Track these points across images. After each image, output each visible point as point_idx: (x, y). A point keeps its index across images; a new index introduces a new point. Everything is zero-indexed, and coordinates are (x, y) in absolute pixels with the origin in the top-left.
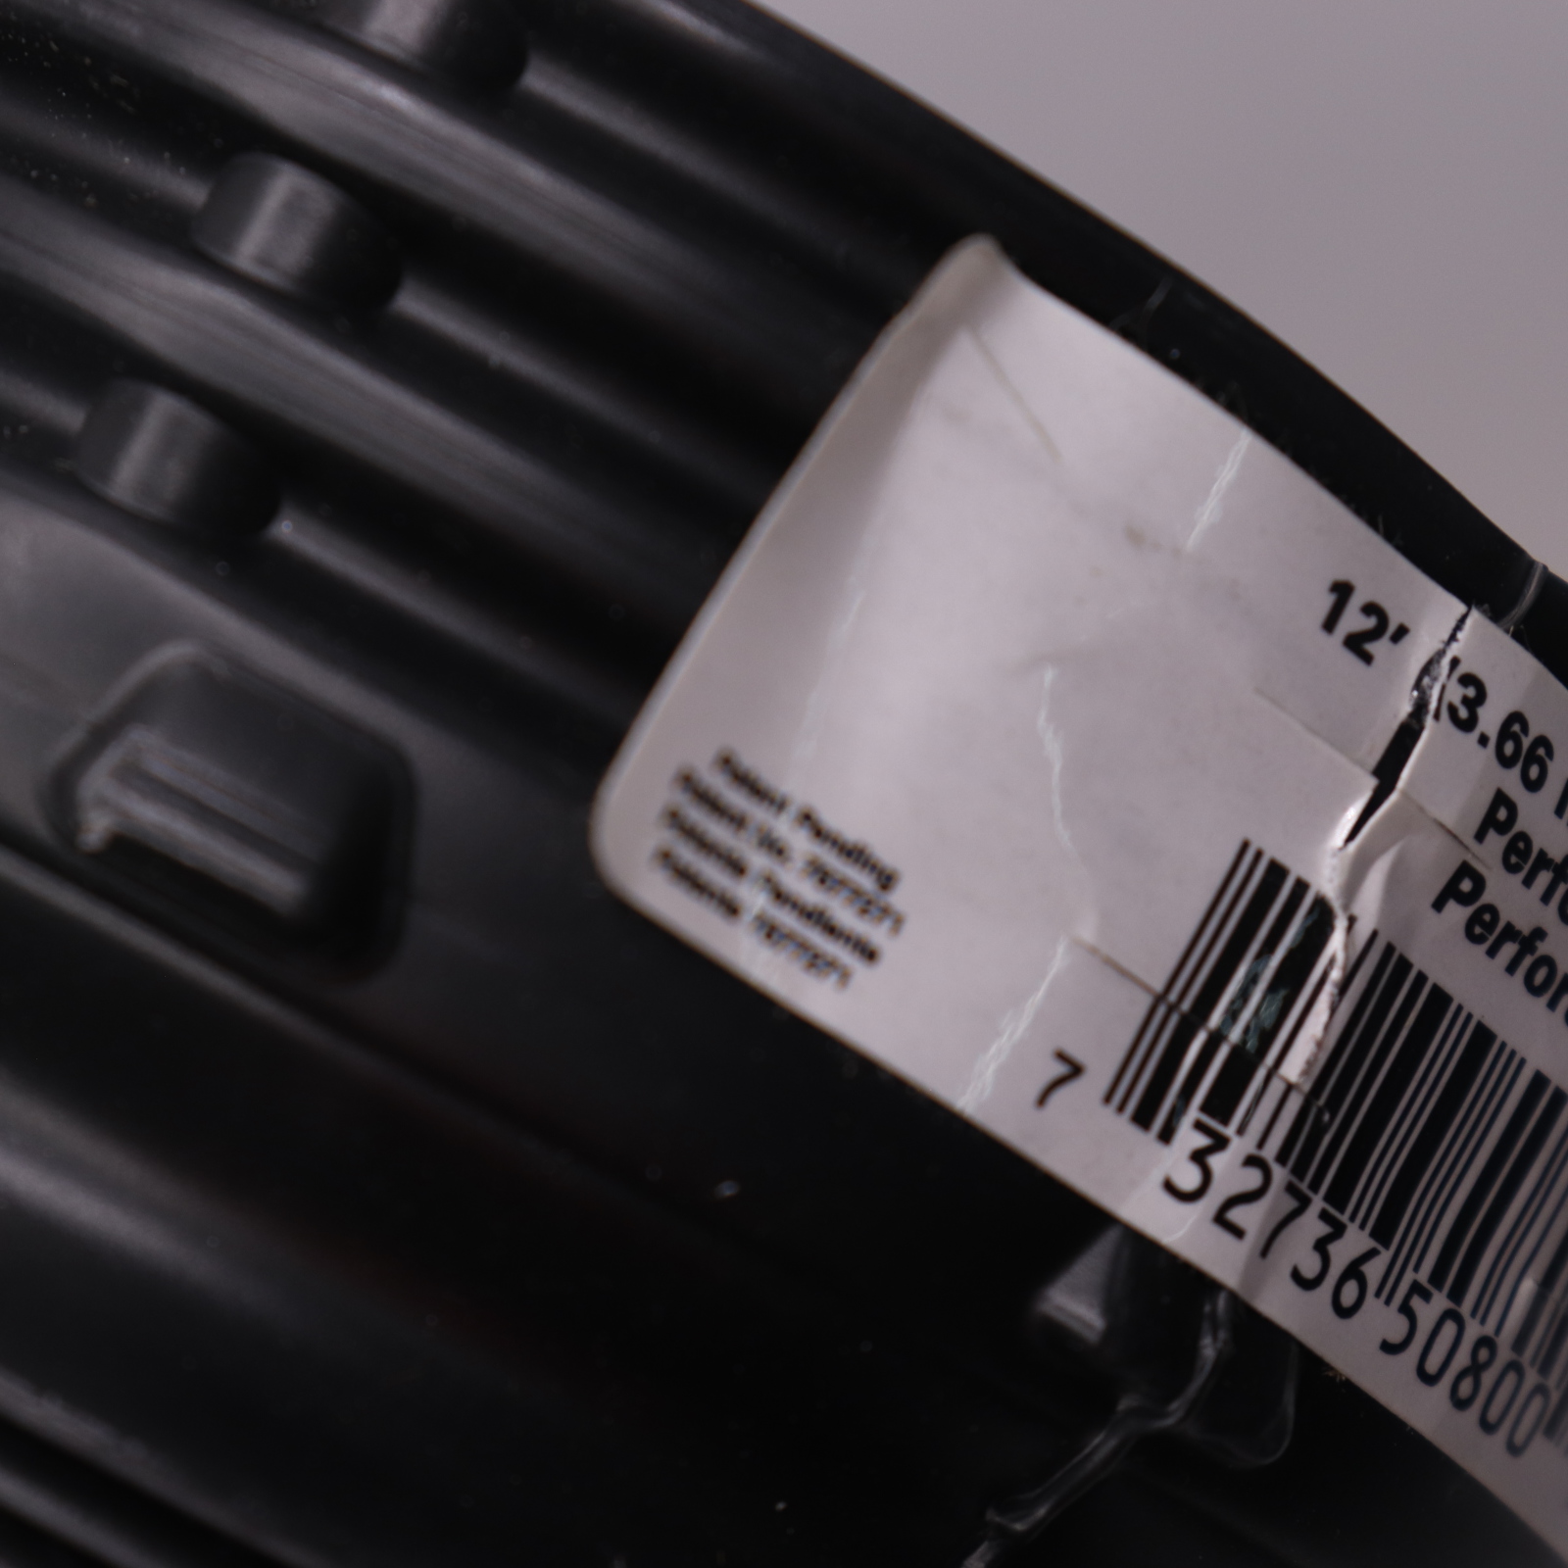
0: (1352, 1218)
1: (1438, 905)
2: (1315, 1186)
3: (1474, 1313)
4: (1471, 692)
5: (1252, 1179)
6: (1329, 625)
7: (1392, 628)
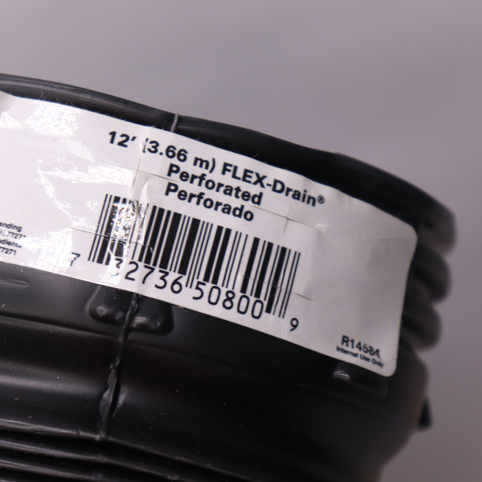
0: (170, 270)
1: (167, 194)
2: (155, 264)
3: (223, 286)
4: (154, 144)
5: (133, 267)
6: (112, 141)
7: (131, 138)
